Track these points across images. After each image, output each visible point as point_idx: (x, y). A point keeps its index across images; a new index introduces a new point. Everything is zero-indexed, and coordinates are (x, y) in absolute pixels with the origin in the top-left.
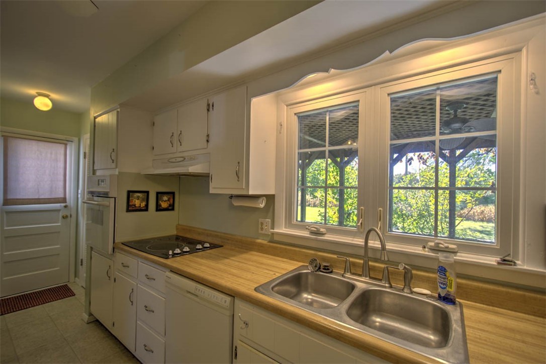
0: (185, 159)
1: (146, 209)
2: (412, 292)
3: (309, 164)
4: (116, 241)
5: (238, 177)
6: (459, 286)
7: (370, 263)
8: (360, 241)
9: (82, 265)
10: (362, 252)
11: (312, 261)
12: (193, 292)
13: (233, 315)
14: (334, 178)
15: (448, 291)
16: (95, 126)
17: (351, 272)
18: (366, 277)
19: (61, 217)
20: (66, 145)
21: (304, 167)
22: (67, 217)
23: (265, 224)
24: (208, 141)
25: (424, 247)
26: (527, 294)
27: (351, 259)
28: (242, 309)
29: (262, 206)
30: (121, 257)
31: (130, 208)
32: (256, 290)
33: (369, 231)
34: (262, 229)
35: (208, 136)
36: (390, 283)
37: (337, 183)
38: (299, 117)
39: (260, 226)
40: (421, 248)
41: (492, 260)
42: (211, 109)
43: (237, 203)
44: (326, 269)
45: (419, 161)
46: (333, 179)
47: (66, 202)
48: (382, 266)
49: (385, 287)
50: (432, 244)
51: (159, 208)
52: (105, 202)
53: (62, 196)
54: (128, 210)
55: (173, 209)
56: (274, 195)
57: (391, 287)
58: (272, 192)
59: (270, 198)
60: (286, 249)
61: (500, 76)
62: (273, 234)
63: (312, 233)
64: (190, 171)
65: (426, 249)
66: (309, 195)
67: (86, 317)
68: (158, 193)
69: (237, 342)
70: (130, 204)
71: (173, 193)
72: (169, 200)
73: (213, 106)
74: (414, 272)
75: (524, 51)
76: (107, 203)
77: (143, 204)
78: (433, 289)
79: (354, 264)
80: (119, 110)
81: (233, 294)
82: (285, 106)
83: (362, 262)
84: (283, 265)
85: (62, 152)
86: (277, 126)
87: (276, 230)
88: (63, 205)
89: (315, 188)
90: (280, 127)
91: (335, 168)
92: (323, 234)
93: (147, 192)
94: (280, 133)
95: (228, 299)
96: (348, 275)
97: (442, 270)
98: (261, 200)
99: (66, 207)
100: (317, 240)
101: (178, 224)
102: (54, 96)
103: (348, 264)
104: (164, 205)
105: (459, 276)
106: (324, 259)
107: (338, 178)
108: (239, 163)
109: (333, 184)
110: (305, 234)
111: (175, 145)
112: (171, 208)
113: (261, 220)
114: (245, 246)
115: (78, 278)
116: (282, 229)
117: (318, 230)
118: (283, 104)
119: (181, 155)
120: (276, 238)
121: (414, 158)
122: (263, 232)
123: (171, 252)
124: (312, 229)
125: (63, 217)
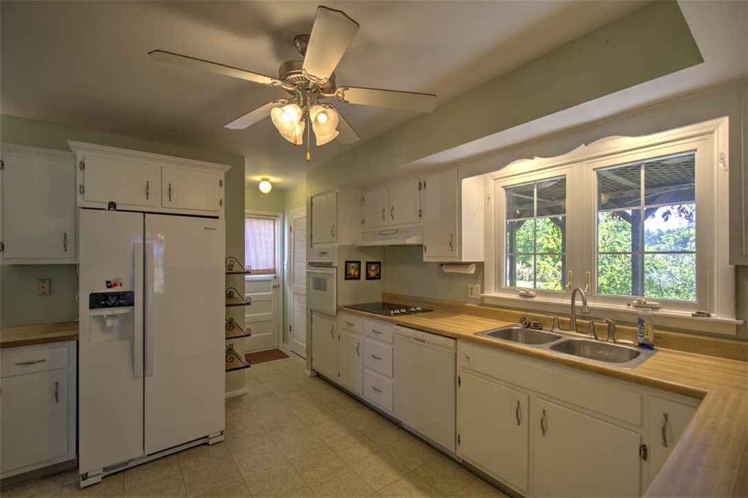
0: (397, 231)
1: (359, 278)
2: (615, 343)
3: (520, 224)
4: (339, 305)
5: (452, 247)
6: (656, 336)
7: (577, 320)
8: (568, 302)
9: (290, 331)
10: (569, 312)
11: (523, 320)
12: (421, 338)
13: (456, 354)
14: (554, 240)
15: (645, 339)
16: (312, 205)
17: (559, 328)
18: (573, 330)
19: (272, 287)
20: (274, 220)
21: (513, 228)
22: (276, 286)
23: (474, 289)
24: (420, 216)
25: (629, 305)
26: (718, 340)
27: (559, 318)
28: (463, 347)
29: (472, 272)
30: (345, 317)
31: (348, 277)
32: (474, 334)
33: (575, 291)
34: (472, 294)
35: (420, 211)
36: (595, 335)
37: (558, 247)
38: (506, 190)
39: (470, 291)
40: (626, 306)
41: (688, 313)
42: (423, 187)
43: (447, 270)
44: (536, 326)
45: (680, 216)
46: (553, 242)
47: (275, 273)
48: (588, 322)
49: (591, 338)
50: (636, 302)
51: (368, 278)
52: (329, 271)
53: (271, 267)
54: (346, 279)
55: (379, 278)
56: (483, 262)
57: (596, 338)
58: (481, 260)
59: (480, 266)
60: (496, 311)
61: (696, 153)
62: (483, 298)
63: (522, 295)
64: (407, 243)
65: (631, 307)
66: (521, 264)
67: (308, 372)
68: (367, 263)
69: (460, 373)
70: (348, 272)
71: (379, 263)
72: (376, 269)
73: (425, 185)
74: (617, 326)
75: (716, 132)
76: (332, 272)
77: (357, 273)
78: (635, 339)
79: (563, 322)
80: (338, 191)
81: (455, 337)
82: (493, 181)
83: (569, 319)
84: (493, 323)
85: (272, 227)
86: (485, 199)
87: (485, 294)
88: (273, 275)
89: (528, 255)
90: (487, 200)
91: (555, 229)
92: (532, 296)
93: (359, 262)
94: (488, 205)
95: (452, 341)
96: (556, 330)
97: (641, 322)
98: (471, 266)
99: (275, 277)
100: (525, 302)
101: (384, 293)
102: (274, 179)
103: (556, 321)
104: (372, 274)
105: (656, 327)
106: (534, 318)
107: (561, 241)
108: (452, 235)
109: (554, 248)
110: (516, 297)
111: (386, 219)
112: (378, 277)
113: (470, 286)
114: (455, 309)
115: (287, 344)
116: (491, 293)
117: (528, 293)
118: (490, 178)
119: (393, 228)
120: (486, 302)
121: (671, 211)
122: (473, 296)
123: (392, 312)
124: (521, 292)
125: (274, 287)
